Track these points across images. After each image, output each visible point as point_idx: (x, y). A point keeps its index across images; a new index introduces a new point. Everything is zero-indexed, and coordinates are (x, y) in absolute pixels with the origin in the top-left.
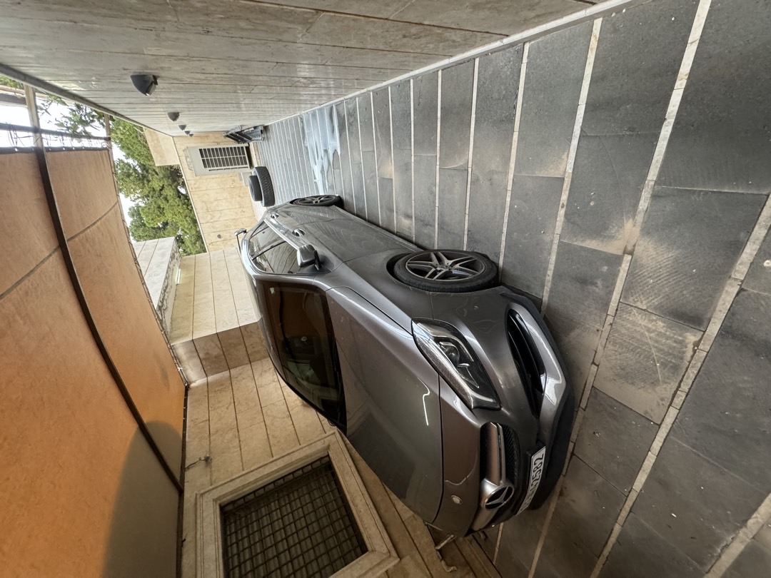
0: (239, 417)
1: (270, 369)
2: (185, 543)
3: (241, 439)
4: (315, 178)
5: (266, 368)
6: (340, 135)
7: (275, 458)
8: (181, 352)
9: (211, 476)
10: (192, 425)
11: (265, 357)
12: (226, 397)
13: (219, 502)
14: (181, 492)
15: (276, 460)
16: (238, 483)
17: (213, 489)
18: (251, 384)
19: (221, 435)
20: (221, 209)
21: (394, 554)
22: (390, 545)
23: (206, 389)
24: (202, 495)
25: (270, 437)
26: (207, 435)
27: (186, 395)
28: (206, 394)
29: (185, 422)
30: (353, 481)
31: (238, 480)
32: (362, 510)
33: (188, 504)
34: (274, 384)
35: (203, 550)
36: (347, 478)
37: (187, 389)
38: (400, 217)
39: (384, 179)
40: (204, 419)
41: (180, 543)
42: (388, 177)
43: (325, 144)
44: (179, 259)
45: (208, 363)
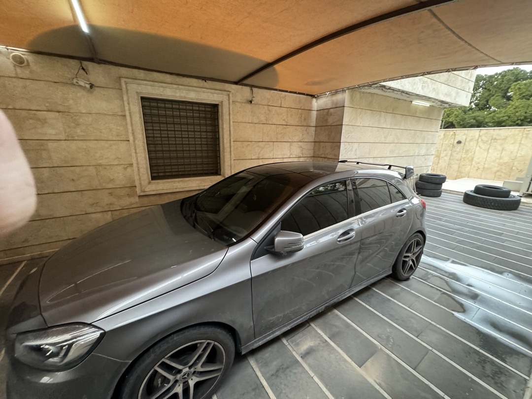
0: (273, 126)
1: (303, 154)
2: (204, 81)
3: (256, 125)
4: (453, 262)
5: (305, 151)
6: (479, 333)
7: (232, 142)
8: (339, 97)
9: (240, 102)
10: (282, 96)
11: (314, 152)
12: (293, 121)
13: (220, 104)
14: (236, 83)
15: (230, 143)
16: (226, 117)
17: (229, 103)
18: (296, 139)
19: (265, 113)
20: (490, 151)
21: (142, 194)
22: (147, 193)
23: (306, 108)
24: (229, 95)
25: (249, 143)
26: (269, 104)
27: (308, 95)
28: (302, 108)
29: (286, 91)
30: (194, 185)
31: (228, 117)
32: (175, 184)
33: (227, 86)
34: (289, 154)
35: (195, 91)
36: (198, 182)
37: (313, 96)
38: (318, 342)
39: (372, 355)
40: (282, 104)
41: (205, 79)
42: (368, 363)
43: (484, 302)
44: (441, 107)
45: (325, 113)
